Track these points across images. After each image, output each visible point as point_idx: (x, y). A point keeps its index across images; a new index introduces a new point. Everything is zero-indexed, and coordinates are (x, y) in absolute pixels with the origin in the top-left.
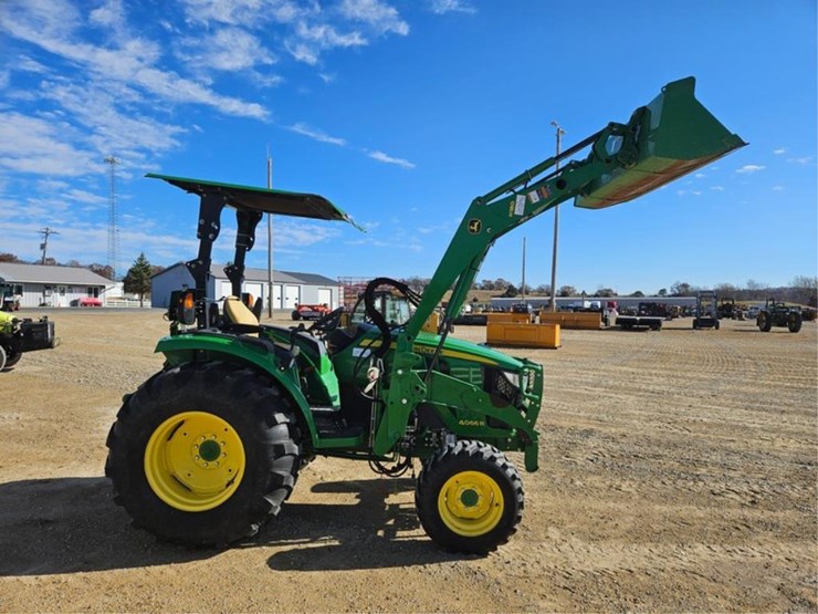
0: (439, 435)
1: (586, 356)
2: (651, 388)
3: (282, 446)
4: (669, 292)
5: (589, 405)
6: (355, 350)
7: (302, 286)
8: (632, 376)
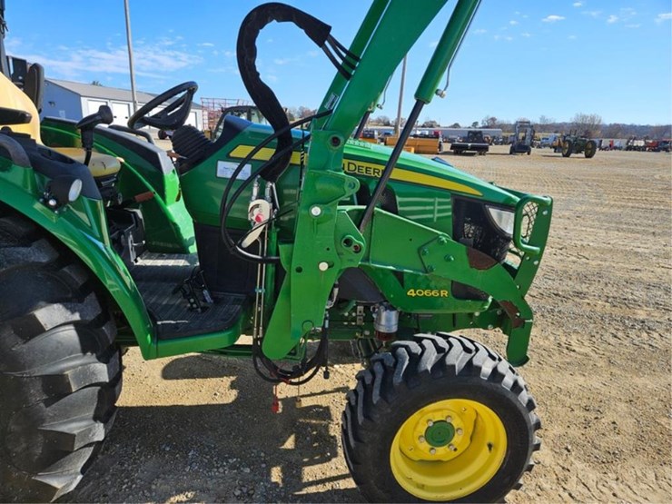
4: (480, 125)
6: (221, 165)
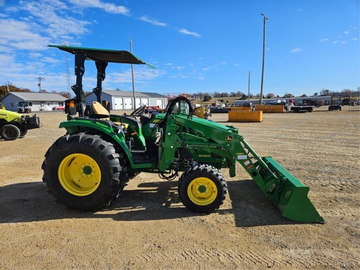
0: (190, 161)
1: (274, 125)
2: (302, 139)
3: (116, 168)
4: (319, 94)
5: (270, 147)
6: (151, 124)
7: (149, 98)
8: (294, 133)
